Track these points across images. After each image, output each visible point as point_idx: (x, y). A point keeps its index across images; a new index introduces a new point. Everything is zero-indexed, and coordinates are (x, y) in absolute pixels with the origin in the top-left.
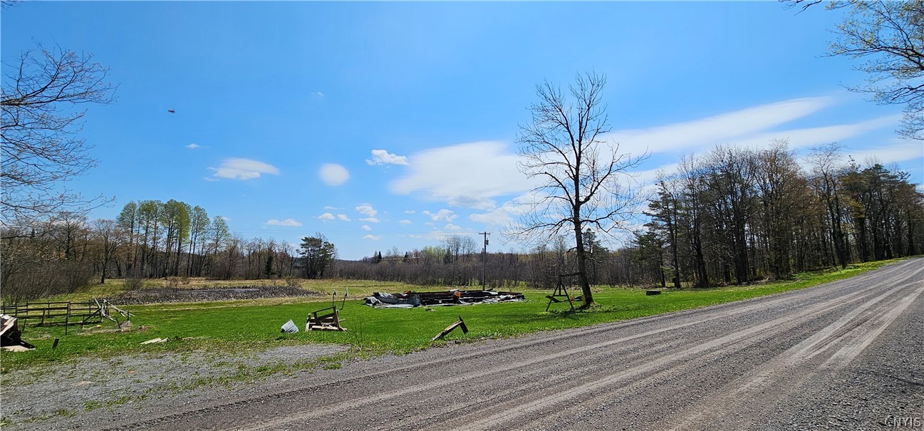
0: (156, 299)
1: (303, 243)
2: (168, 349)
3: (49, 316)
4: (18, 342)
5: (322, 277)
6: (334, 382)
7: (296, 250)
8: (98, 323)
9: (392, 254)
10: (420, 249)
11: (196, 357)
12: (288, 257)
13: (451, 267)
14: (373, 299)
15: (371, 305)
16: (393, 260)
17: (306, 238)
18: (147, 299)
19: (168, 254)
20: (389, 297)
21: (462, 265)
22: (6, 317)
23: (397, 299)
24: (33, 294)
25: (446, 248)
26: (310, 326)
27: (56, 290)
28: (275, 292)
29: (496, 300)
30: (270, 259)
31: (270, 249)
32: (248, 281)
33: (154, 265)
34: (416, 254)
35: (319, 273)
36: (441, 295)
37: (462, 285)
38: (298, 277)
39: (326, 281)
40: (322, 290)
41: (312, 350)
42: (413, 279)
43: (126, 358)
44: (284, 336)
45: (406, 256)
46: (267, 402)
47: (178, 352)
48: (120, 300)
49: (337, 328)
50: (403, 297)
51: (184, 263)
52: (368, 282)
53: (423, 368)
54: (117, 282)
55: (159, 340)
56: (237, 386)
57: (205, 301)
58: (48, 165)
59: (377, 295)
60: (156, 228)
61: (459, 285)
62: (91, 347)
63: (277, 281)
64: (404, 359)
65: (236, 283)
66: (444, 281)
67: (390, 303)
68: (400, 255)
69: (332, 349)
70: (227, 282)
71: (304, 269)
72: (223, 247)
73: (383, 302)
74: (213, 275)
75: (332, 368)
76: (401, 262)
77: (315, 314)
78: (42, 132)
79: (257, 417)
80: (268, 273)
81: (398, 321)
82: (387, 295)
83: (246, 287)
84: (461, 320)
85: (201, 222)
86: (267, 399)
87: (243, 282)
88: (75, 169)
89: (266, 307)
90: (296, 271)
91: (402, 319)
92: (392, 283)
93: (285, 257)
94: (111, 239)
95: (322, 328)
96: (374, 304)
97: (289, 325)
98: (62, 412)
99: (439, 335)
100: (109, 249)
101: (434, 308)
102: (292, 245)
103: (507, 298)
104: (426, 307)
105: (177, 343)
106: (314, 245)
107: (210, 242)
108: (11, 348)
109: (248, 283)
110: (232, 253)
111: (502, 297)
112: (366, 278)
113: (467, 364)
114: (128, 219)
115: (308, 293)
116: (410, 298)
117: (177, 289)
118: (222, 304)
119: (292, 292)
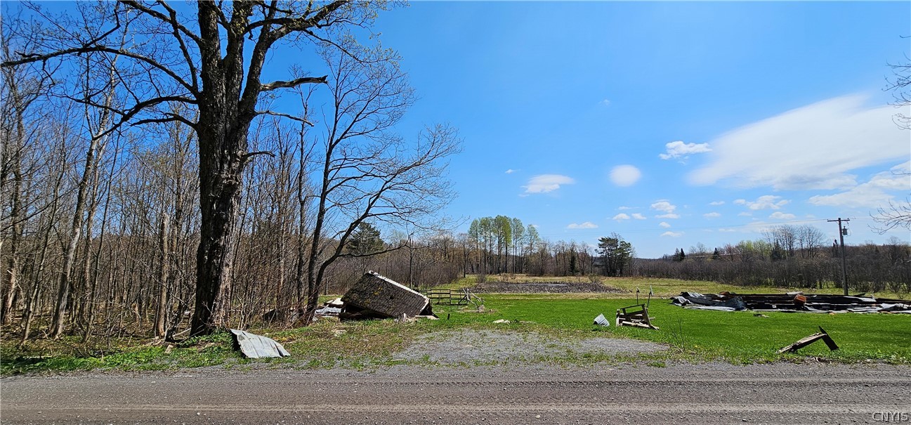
0: (496, 290)
1: (601, 243)
2: (512, 329)
3: (442, 298)
4: (431, 314)
5: (622, 275)
6: (662, 380)
7: (595, 250)
8: (466, 305)
9: (698, 250)
10: (734, 244)
11: (533, 337)
12: (589, 257)
13: (785, 265)
14: (682, 299)
15: (680, 305)
16: (699, 257)
17: (603, 240)
18: (491, 290)
19: (499, 256)
20: (701, 298)
21: (803, 263)
22: (425, 297)
23: (711, 300)
24: (432, 283)
25: (772, 241)
26: (620, 321)
27: (442, 282)
28: (581, 287)
29: (875, 310)
30: (573, 258)
31: (572, 250)
32: (557, 278)
33: (491, 264)
34: (730, 250)
35: (618, 271)
36: (774, 299)
37: (806, 287)
38: (598, 275)
39: (626, 279)
40: (624, 288)
41: (628, 345)
42: (729, 278)
43: (488, 332)
44: (597, 328)
45: (716, 252)
46: (600, 387)
47: (519, 332)
48: (477, 290)
49: (648, 326)
50: (719, 299)
51: (510, 263)
52: (673, 281)
53: (777, 385)
54: (472, 277)
55: (502, 321)
56: (571, 366)
57: (528, 293)
58: (435, 200)
59: (685, 295)
60: (491, 237)
61: (801, 287)
62: (466, 322)
63: (581, 278)
64: (742, 369)
65: (548, 279)
66: (775, 282)
67: (703, 304)
68: (708, 251)
69: (649, 347)
70: (542, 278)
71: (604, 267)
72: (536, 250)
73: (695, 303)
74: (531, 273)
75: (655, 366)
76: (709, 260)
77: (624, 310)
78: (431, 179)
79: (595, 399)
80: (572, 270)
81: (717, 325)
82: (698, 295)
83: (556, 283)
84: (824, 332)
85: (519, 231)
86: (601, 384)
87: (554, 278)
88: (448, 200)
89: (575, 300)
90: (597, 269)
91: (722, 322)
92: (702, 283)
93: (585, 255)
94: (467, 246)
95: (633, 324)
96: (684, 304)
97: (600, 319)
98: (463, 364)
99: (789, 347)
100: (466, 254)
101: (765, 313)
102: (590, 246)
103: (895, 308)
104: (754, 311)
105: (516, 324)
106: (611, 245)
107: (526, 245)
108: (429, 317)
109: (558, 279)
110: (543, 254)
111: (885, 306)
112: (669, 276)
113: (853, 392)
114: (474, 232)
115: (610, 290)
116: (728, 299)
117: (508, 283)
118: (541, 296)
119: (595, 288)
